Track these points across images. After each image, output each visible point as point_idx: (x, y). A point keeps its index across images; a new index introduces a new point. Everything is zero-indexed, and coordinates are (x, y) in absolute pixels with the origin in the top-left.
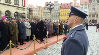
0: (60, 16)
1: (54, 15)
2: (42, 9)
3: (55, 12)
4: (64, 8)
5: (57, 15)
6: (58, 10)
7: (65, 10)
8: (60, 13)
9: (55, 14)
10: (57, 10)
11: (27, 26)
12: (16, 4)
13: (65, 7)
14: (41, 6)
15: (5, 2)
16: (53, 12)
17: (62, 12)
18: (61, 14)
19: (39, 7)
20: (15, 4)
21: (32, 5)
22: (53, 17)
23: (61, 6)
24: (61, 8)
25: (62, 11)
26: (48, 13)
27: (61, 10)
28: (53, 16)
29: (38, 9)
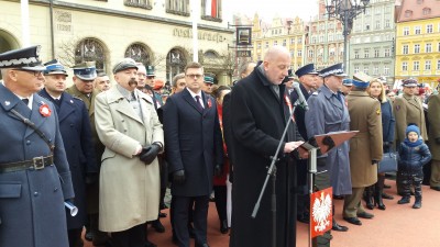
0: (394, 56)
1: (362, 54)
2: (302, 28)
3: (368, 40)
4: (417, 14)
5: (382, 53)
6: (387, 29)
7: (423, 26)
8: (394, 41)
9: (366, 50)
10: (378, 31)
11: (116, 134)
12: (173, 13)
13: (425, 9)
14: (297, 19)
15: (126, 5)
16: (358, 41)
17: (407, 39)
18: (400, 50)
19: (289, 23)
20: (169, 11)
21: (256, 15)
22: (356, 65)
23: (405, 9)
24: (402, 18)
25: (407, 33)
26: (332, 50)
27: (401, 28)
28: (357, 58)
29: (285, 32)
